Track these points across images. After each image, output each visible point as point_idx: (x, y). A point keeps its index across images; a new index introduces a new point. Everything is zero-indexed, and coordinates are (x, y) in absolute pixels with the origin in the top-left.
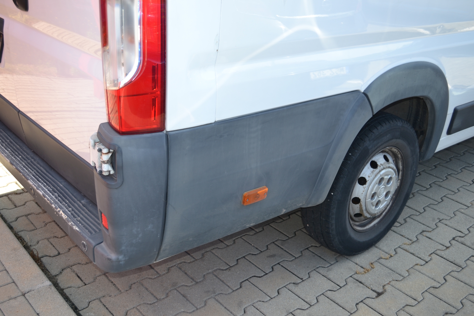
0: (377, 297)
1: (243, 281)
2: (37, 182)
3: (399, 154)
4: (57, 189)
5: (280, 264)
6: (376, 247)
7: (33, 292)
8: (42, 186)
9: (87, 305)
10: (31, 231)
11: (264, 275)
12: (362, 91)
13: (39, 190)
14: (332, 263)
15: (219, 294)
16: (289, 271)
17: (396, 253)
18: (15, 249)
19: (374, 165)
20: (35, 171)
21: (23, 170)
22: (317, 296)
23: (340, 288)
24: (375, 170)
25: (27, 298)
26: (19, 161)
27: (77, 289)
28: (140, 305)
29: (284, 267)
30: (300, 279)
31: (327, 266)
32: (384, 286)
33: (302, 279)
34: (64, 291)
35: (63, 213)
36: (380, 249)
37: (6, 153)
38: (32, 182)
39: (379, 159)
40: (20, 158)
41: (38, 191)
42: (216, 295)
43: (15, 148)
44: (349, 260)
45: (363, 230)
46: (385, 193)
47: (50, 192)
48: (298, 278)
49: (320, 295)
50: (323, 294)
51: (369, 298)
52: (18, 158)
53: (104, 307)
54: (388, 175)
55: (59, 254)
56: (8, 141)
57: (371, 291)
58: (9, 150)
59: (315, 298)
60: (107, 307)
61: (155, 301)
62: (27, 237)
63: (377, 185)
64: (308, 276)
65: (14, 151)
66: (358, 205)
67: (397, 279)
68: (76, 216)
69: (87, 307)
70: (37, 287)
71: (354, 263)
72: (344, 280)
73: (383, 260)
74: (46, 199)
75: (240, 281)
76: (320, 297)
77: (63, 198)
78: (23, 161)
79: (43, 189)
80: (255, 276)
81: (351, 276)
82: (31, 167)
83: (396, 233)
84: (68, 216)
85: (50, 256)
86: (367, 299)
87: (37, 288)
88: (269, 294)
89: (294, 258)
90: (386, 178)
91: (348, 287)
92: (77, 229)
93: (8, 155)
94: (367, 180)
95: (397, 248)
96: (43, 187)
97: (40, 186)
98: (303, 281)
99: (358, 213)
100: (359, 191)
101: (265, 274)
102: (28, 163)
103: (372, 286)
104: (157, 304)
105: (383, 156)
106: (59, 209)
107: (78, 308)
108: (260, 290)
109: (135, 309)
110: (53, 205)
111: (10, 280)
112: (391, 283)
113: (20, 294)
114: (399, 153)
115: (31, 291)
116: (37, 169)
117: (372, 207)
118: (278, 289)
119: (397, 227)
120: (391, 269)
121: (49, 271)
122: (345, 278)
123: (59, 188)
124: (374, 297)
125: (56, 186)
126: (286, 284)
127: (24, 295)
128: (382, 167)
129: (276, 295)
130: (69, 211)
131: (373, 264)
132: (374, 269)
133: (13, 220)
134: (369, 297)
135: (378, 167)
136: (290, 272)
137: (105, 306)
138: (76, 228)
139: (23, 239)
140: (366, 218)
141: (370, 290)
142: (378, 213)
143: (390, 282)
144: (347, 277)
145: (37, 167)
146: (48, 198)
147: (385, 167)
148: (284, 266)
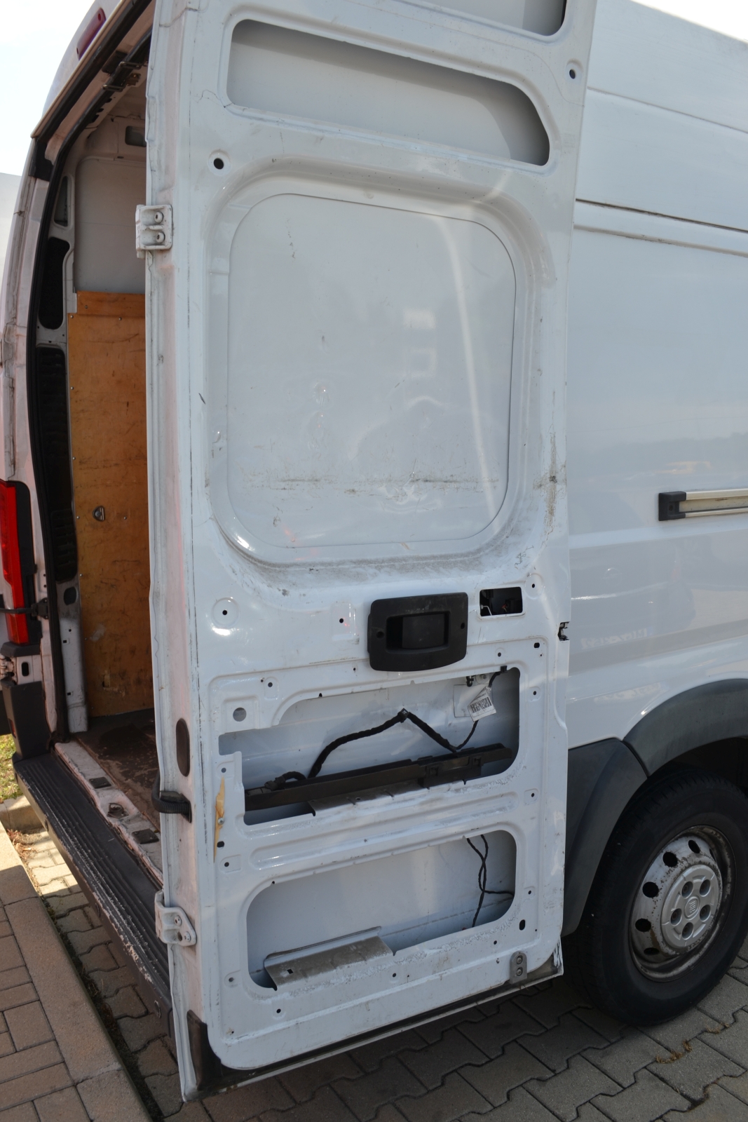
0: (690, 1109)
1: (447, 1072)
2: (104, 895)
3: (719, 838)
4: (132, 908)
5: (517, 1042)
6: (699, 1009)
7: (90, 1081)
8: (112, 902)
9: (177, 1108)
10: (109, 971)
11: (487, 1063)
12: (622, 738)
13: (107, 909)
14: (613, 1040)
15: (402, 1097)
16: (532, 1055)
17: (735, 1021)
18: (75, 1004)
19: (671, 860)
20: (106, 875)
21: (89, 873)
22: (578, 1105)
23: (622, 1091)
24: (672, 869)
25: (80, 1090)
26: (86, 858)
27: (167, 1078)
28: (265, 1112)
29: (523, 1048)
30: (550, 1072)
31: (602, 1047)
32: (705, 1088)
33: (554, 1071)
34: (146, 1080)
35: (133, 951)
36: (706, 1013)
37: (70, 844)
38: (98, 896)
39: (681, 849)
40: (89, 854)
41: (104, 910)
42: (397, 1099)
43: (85, 837)
44: (646, 1034)
45: (666, 978)
46: (698, 910)
47: (122, 914)
48: (548, 1070)
49: (584, 1104)
50: (589, 1101)
51: (675, 1110)
52: (85, 854)
53: (205, 1113)
54: (700, 877)
55: (147, 1013)
56: (77, 823)
57: (680, 1096)
58: (76, 839)
59: (575, 1109)
60: (210, 1112)
61: (291, 1106)
62: (101, 980)
63: (680, 896)
64: (566, 1065)
65: (83, 842)
66: (648, 934)
67: (732, 1074)
68: (153, 956)
69: (177, 1112)
70: (98, 1073)
71: (654, 1040)
72: (632, 1074)
73: (709, 1034)
74: (113, 924)
75: (443, 1074)
76: (583, 1107)
77: (139, 923)
78: (91, 859)
79: (112, 908)
80: (470, 1064)
81: (645, 1067)
82: (102, 870)
83: (738, 980)
84: (140, 956)
85: (132, 1017)
86: (672, 1113)
87: (97, 1075)
88: (491, 1099)
89: (543, 1031)
90: (697, 883)
91: (638, 1088)
92: (150, 979)
93: (72, 848)
94: (659, 888)
95: (737, 1011)
96: (113, 904)
97: (109, 902)
98: (556, 1075)
99: (651, 947)
100: (645, 907)
101: (488, 1060)
102: (100, 863)
103: (682, 1087)
104: (292, 1112)
105: (687, 843)
106: (129, 944)
107: (163, 1112)
108: (476, 1090)
109: (255, 1119)
110: (122, 937)
111: (58, 1059)
112: (720, 1082)
113: (70, 1083)
114: (718, 835)
115: (87, 1079)
116: (110, 872)
117: (676, 937)
118: (508, 1089)
119: (742, 969)
120: (722, 1054)
121: (127, 1043)
122: (634, 1071)
123: (135, 906)
124: (685, 1109)
125: (132, 902)
126: (524, 1080)
127: (75, 1085)
128: (685, 862)
129: (504, 1101)
130: (144, 947)
131: (690, 1043)
132: (690, 1054)
133: (85, 951)
134: (675, 1108)
135: (679, 864)
136: (534, 1056)
137: (207, 1111)
138: (148, 978)
139: (96, 985)
140: (669, 957)
141: (678, 1095)
142: (690, 946)
143: (718, 1079)
144: (637, 1069)
145: (111, 869)
146: (117, 923)
147: (692, 863)
148: (524, 1045)
